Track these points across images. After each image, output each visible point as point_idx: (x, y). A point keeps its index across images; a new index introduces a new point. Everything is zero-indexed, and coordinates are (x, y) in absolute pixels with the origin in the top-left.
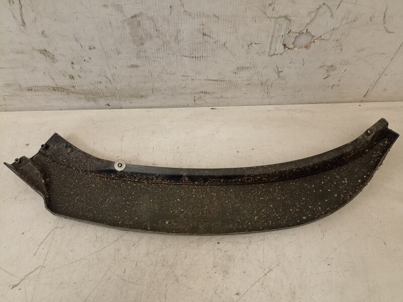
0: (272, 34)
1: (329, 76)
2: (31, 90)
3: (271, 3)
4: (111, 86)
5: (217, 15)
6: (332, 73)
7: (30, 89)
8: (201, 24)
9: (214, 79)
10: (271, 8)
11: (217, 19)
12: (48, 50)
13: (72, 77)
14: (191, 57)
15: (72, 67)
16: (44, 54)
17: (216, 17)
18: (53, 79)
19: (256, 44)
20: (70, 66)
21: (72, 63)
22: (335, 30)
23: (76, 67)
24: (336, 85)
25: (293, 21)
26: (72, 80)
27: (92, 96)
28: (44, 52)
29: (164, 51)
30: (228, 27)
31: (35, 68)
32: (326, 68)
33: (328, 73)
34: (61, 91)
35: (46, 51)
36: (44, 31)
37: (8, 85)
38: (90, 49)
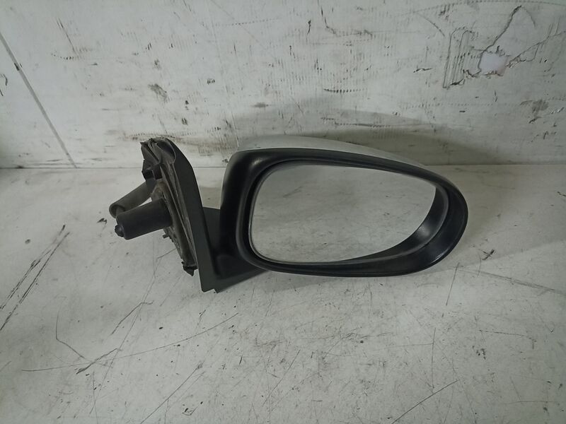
0: (447, 55)
1: (537, 118)
2: (136, 138)
3: (443, 10)
4: (230, 134)
5: (370, 31)
6: (541, 113)
8: (349, 44)
9: (366, 123)
10: (444, 17)
11: (370, 35)
12: (159, 85)
13: (185, 122)
14: (334, 91)
15: (186, 107)
16: (155, 90)
17: (368, 33)
18: (162, 124)
19: (424, 70)
20: (184, 105)
21: (187, 102)
22: (541, 45)
23: (191, 107)
24: (550, 132)
25: (476, 34)
26: (185, 126)
27: (208, 149)
28: (156, 88)
29: (300, 83)
30: (385, 47)
31: (143, 110)
32: (531, 104)
33: (535, 112)
35: (157, 86)
36: (158, 61)
37: (111, 132)
38: (209, 82)
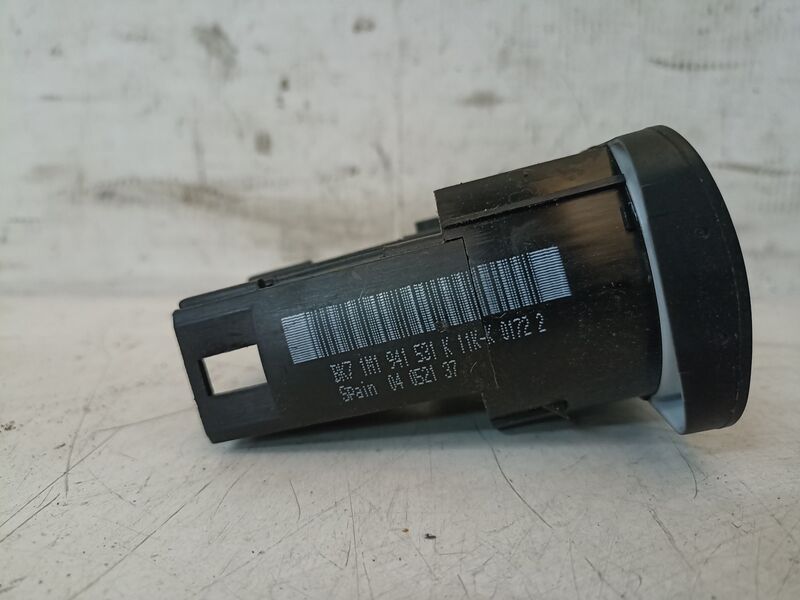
2: (112, 195)
7: (106, 194)
12: (224, 28)
13: (264, 144)
15: (280, 101)
16: (208, 44)
18: (198, 149)
20: (277, 93)
21: (285, 85)
23: (293, 98)
26: (263, 159)
31: (157, 103)
34: (211, 206)
35: (218, 30)
37: (43, 172)
38: (358, 27)
